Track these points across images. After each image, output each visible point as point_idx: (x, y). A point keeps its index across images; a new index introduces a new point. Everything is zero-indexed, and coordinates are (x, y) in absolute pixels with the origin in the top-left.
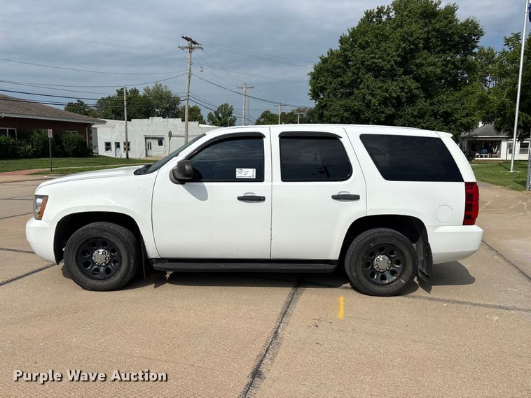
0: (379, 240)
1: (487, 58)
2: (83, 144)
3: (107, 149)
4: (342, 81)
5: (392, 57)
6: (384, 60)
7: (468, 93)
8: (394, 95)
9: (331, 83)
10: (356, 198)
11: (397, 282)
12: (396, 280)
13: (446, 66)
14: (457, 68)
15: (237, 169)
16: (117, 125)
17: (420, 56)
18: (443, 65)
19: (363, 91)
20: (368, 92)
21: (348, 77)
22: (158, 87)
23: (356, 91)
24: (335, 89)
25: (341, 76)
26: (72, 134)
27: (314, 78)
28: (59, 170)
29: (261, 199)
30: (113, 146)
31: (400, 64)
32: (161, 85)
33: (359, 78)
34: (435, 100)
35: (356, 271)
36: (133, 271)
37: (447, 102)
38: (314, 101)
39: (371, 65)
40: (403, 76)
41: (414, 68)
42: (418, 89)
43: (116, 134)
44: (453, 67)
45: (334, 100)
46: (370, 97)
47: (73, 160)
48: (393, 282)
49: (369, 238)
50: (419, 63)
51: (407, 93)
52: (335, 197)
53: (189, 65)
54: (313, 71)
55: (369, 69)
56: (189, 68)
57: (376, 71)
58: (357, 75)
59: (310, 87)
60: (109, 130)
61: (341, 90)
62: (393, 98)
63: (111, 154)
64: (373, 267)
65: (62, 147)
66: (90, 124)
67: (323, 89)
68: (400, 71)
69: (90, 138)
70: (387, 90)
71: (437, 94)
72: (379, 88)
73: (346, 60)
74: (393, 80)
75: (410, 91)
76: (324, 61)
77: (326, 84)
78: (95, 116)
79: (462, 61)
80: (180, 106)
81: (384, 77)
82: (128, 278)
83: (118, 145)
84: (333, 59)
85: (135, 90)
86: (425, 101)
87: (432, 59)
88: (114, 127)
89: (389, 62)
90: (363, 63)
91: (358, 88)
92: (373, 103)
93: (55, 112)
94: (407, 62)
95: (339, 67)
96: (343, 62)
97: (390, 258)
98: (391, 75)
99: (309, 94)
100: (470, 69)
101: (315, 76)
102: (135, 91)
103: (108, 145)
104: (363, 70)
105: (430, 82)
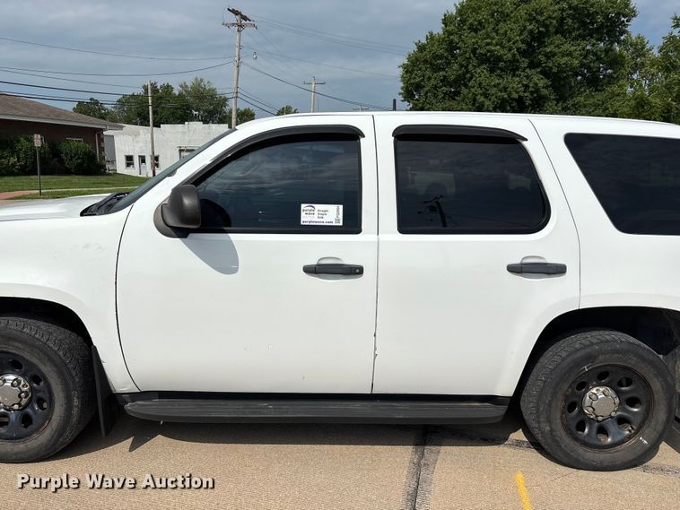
0: (601, 357)
1: (635, 49)
2: (91, 157)
3: (128, 165)
4: (444, 77)
5: (514, 43)
6: (503, 48)
7: (614, 95)
8: (515, 96)
9: (429, 78)
10: (559, 270)
11: (632, 441)
12: (629, 437)
13: (585, 57)
14: (599, 59)
15: (303, 206)
16: (141, 132)
17: (551, 43)
18: (581, 55)
19: (473, 90)
20: (480, 92)
21: (453, 72)
22: (198, 83)
23: (464, 91)
24: (435, 87)
25: (444, 69)
26: (76, 143)
27: (407, 72)
28: (52, 193)
29: (355, 271)
30: (136, 160)
31: (523, 53)
32: (202, 80)
33: (468, 72)
34: (570, 103)
35: (549, 421)
36: (79, 422)
37: (585, 106)
38: (406, 103)
39: (486, 55)
40: (527, 70)
41: (543, 59)
42: (547, 87)
43: (141, 144)
44: (595, 58)
45: (434, 101)
46: (482, 99)
47: (75, 179)
48: (623, 442)
49: (579, 354)
50: (550, 52)
51: (532, 93)
52: (513, 269)
53: (237, 49)
54: (406, 62)
55: (483, 59)
56: (237, 54)
57: (492, 62)
58: (466, 67)
59: (402, 84)
60: (130, 138)
61: (444, 88)
62: (514, 99)
63: (133, 172)
64: (581, 410)
65: (61, 161)
66: (102, 130)
67: (418, 87)
68: (524, 62)
69: (102, 149)
70: (505, 89)
71: (572, 96)
72: (494, 86)
73: (452, 47)
74: (514, 75)
75: (537, 90)
76: (421, 48)
77: (422, 80)
78: (114, 120)
79: (607, 51)
80: (227, 109)
81: (502, 70)
82: (69, 436)
83: (143, 160)
84: (433, 46)
85: (168, 86)
86: (556, 105)
87: (567, 47)
88: (137, 134)
89: (510, 50)
90: (474, 51)
91: (466, 86)
92: (486, 106)
93: (51, 112)
94: (534, 51)
95: (440, 57)
96: (446, 50)
97: (618, 393)
98: (513, 68)
99: (400, 94)
100: (616, 62)
101: (408, 70)
102: (168, 88)
103: (129, 159)
104: (475, 62)
105: (564, 78)
